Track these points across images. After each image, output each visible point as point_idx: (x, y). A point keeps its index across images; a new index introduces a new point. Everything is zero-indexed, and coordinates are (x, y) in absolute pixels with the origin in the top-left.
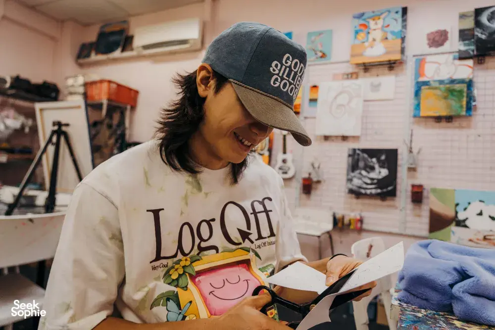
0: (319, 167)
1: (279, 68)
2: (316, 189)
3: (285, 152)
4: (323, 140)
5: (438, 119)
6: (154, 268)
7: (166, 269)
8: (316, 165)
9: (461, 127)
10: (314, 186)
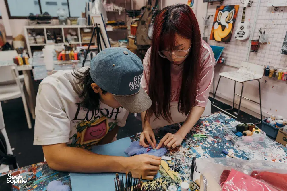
0: (264, 33)
1: (133, 84)
2: (262, 48)
3: (243, 22)
4: (273, 11)
6: (74, 122)
7: (79, 123)
8: (263, 31)
10: (261, 46)
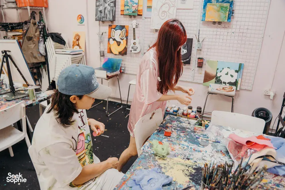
3: (134, 39)
4: (155, 32)
5: (214, 23)
9: (225, 27)
